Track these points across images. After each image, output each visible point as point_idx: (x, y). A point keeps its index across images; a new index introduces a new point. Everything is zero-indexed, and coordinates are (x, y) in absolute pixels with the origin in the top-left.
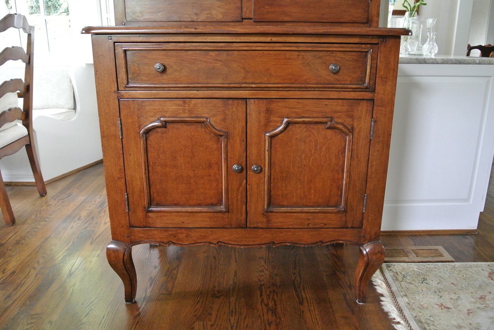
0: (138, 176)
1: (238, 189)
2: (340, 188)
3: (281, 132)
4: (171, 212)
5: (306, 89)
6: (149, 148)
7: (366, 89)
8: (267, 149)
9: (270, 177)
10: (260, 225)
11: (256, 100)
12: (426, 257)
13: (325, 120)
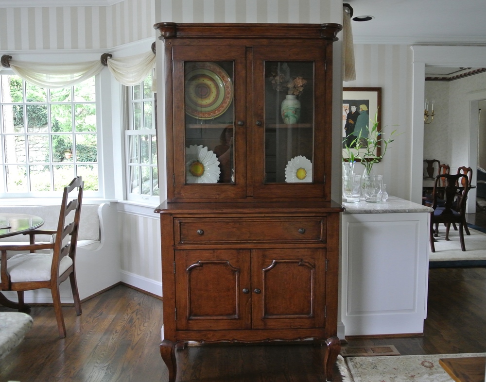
0: (183, 296)
1: (246, 304)
2: (309, 302)
3: (272, 268)
4: (203, 320)
5: (286, 243)
6: (191, 280)
7: (321, 242)
8: (263, 278)
9: (265, 296)
10: (260, 327)
11: (256, 250)
12: (381, 353)
13: (298, 260)
